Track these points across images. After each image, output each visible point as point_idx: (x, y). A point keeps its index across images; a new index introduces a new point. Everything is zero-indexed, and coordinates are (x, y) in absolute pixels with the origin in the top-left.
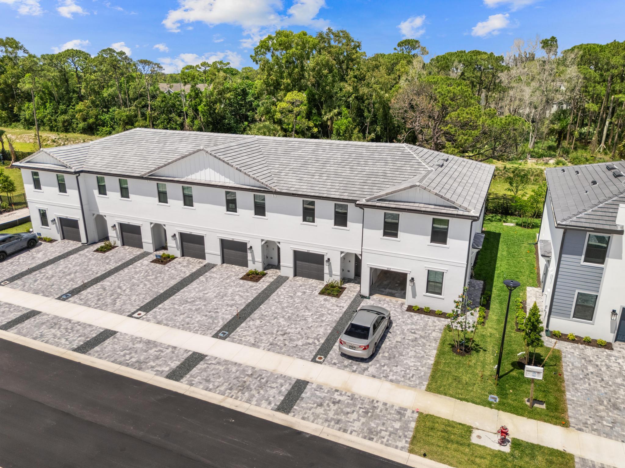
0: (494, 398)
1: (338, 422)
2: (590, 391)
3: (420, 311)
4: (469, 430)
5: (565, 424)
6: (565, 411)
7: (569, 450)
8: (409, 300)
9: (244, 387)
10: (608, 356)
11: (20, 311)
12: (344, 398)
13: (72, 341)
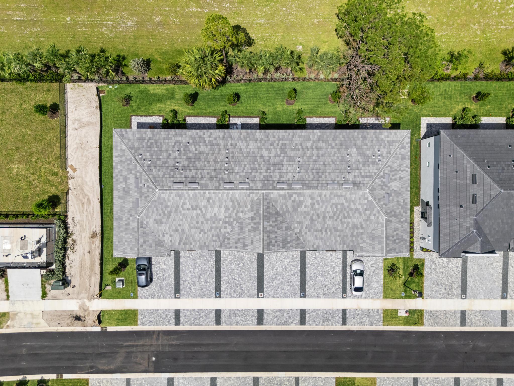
0: (403, 294)
4: (397, 311)
5: (423, 297)
6: (423, 292)
7: (423, 308)
9: (327, 320)
11: (211, 312)
12: (359, 312)
13: (252, 321)
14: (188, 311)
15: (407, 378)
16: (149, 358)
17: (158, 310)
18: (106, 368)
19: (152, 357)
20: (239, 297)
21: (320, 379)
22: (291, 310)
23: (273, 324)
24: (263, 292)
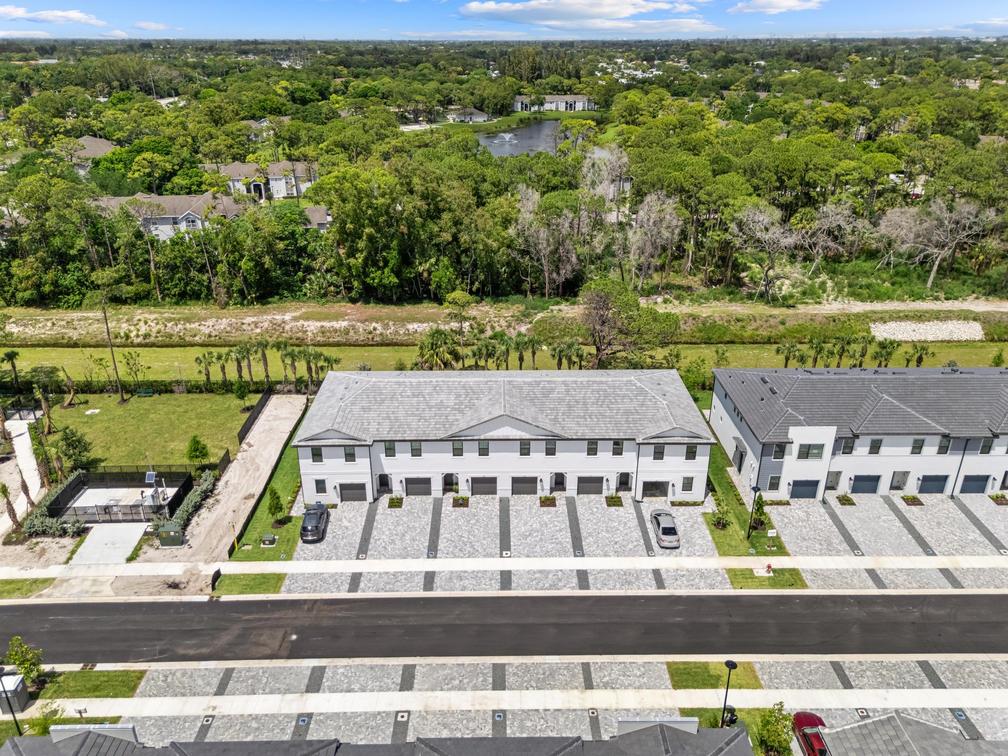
0: (752, 551)
1: (692, 585)
2: (791, 533)
3: (681, 504)
4: (751, 570)
5: (788, 554)
6: (785, 548)
7: (796, 567)
8: (671, 497)
9: (630, 583)
10: (791, 509)
11: (417, 575)
12: (684, 573)
13: (491, 585)
14: (376, 573)
15: (816, 662)
16: (286, 635)
17: (322, 574)
18: (191, 652)
19: (292, 634)
20: (469, 557)
21: (634, 665)
22: (561, 570)
23: (529, 588)
24: (510, 550)
